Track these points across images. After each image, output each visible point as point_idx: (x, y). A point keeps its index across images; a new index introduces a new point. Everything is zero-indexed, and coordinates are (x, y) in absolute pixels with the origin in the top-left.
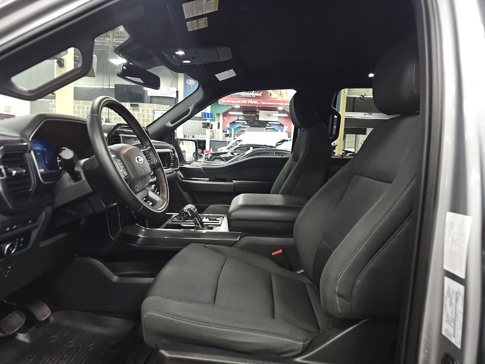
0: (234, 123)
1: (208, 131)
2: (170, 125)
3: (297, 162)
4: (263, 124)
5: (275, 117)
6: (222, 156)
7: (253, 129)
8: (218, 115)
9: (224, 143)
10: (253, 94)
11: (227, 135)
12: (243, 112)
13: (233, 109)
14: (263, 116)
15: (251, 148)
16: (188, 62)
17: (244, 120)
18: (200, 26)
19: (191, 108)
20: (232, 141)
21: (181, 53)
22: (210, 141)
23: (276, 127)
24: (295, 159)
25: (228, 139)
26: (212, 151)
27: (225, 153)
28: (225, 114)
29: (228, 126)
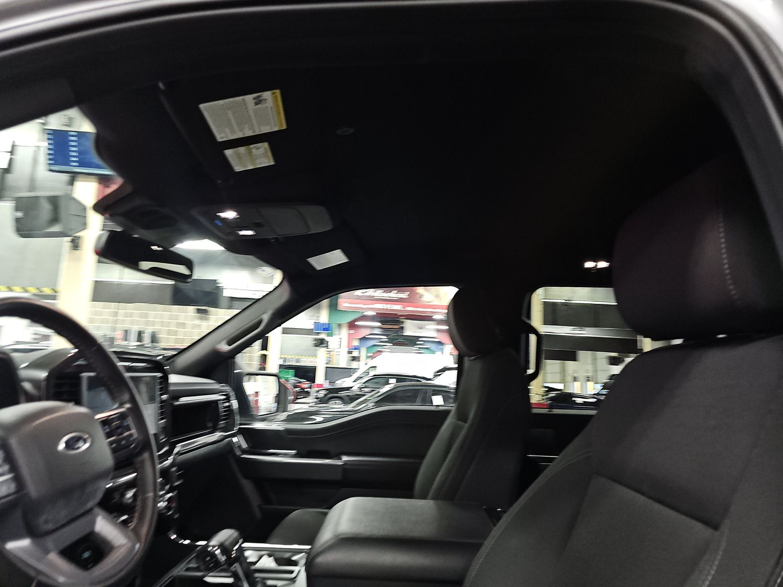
0: (364, 339)
1: (322, 351)
2: (225, 347)
3: (465, 422)
4: (412, 341)
5: (430, 330)
6: (343, 394)
7: (397, 348)
8: (340, 326)
9: (347, 372)
10: (394, 294)
11: (354, 359)
12: (381, 322)
13: (364, 318)
14: (410, 329)
15: (393, 381)
16: (249, 233)
17: (384, 335)
18: (258, 161)
19: (266, 318)
20: (362, 366)
21: (230, 215)
22: (327, 367)
23: (432, 346)
24: (462, 416)
25: (354, 365)
26: (327, 385)
27: (348, 389)
28: (352, 325)
29: (356, 343)
